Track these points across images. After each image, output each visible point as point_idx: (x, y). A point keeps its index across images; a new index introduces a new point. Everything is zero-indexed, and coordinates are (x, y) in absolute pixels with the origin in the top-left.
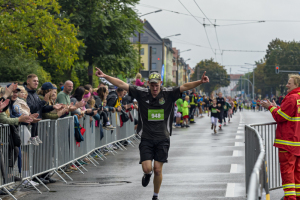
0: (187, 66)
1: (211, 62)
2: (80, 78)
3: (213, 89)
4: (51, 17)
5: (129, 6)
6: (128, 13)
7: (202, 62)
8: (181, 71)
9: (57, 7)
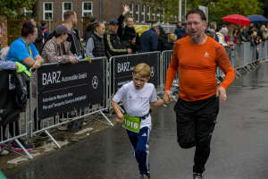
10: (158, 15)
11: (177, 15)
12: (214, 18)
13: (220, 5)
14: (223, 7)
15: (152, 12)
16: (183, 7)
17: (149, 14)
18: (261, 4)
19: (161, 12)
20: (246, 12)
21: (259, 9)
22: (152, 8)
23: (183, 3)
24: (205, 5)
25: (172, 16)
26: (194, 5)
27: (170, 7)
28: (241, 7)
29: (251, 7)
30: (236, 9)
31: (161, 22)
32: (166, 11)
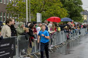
4: (60, 8)
5: (80, 5)
6: (80, 7)
9: (62, 5)
10: (16, 18)
11: (26, 18)
12: (45, 19)
13: (48, 12)
14: (49, 13)
15: (13, 16)
16: (28, 13)
17: (11, 17)
18: (69, 12)
19: (17, 16)
20: (61, 16)
21: (68, 14)
22: (12, 14)
23: (29, 11)
24: (40, 13)
25: (23, 18)
26: (34, 13)
27: (22, 14)
28: (58, 13)
29: (63, 13)
30: (56, 14)
31: (17, 21)
32: (20, 16)
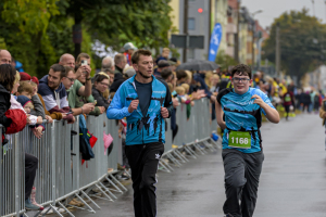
0: (254, 23)
1: (302, 15)
2: (56, 47)
3: (307, 70)
7: (285, 16)
8: (244, 33)
